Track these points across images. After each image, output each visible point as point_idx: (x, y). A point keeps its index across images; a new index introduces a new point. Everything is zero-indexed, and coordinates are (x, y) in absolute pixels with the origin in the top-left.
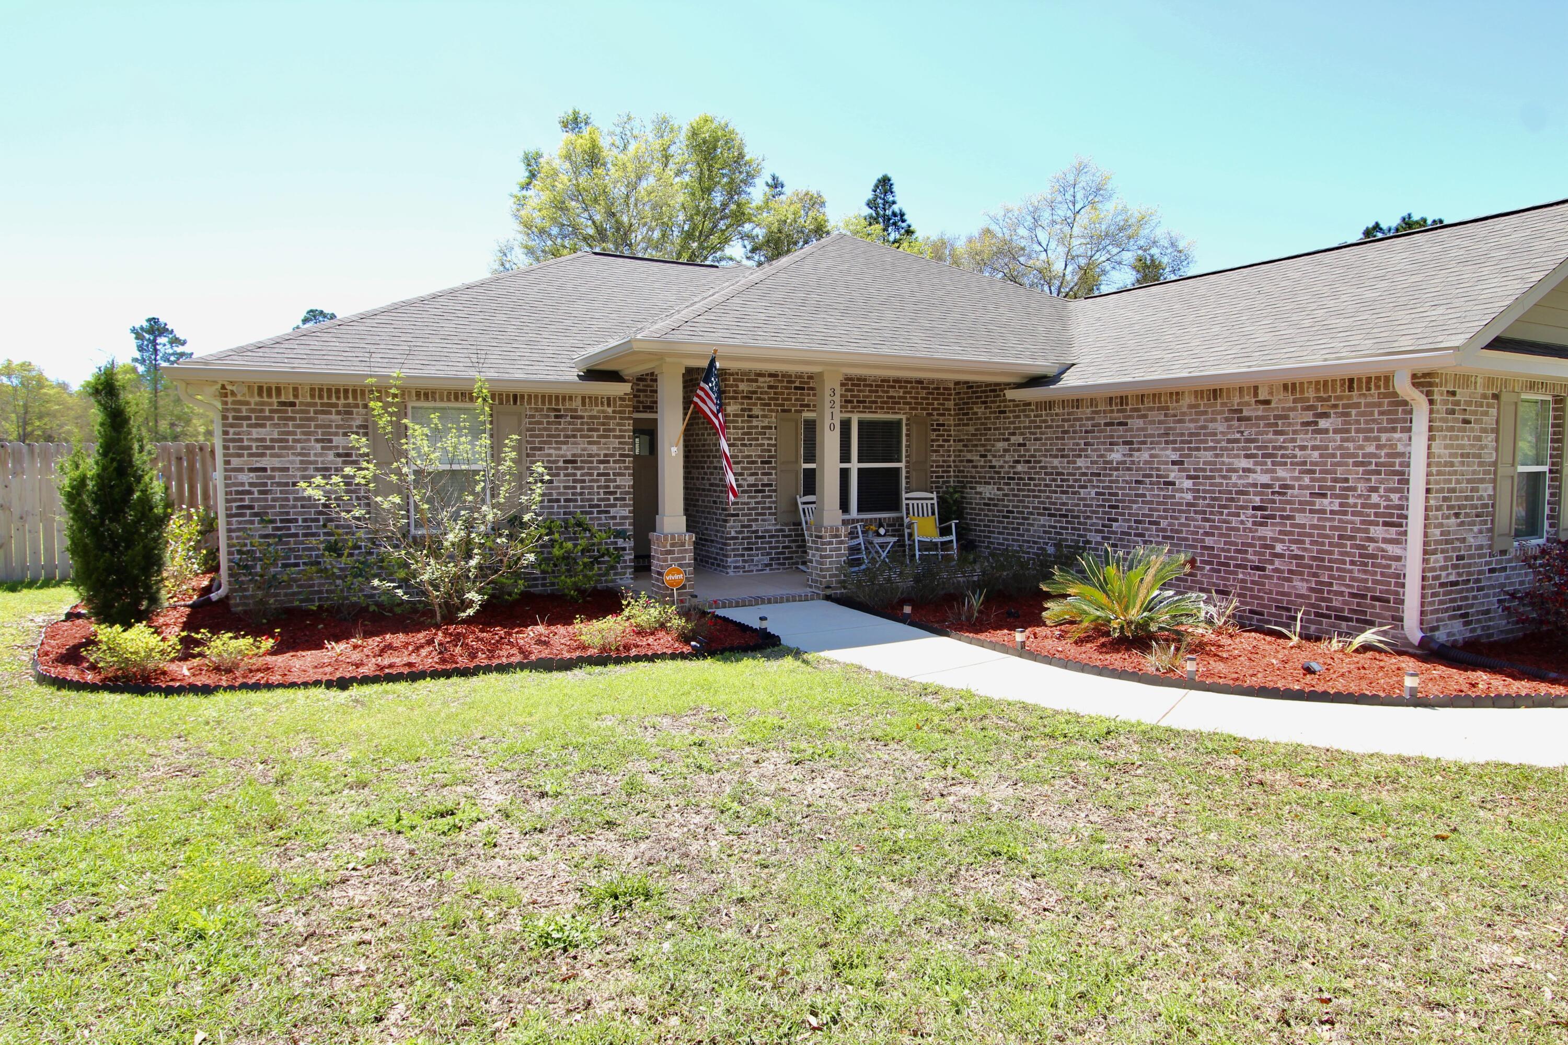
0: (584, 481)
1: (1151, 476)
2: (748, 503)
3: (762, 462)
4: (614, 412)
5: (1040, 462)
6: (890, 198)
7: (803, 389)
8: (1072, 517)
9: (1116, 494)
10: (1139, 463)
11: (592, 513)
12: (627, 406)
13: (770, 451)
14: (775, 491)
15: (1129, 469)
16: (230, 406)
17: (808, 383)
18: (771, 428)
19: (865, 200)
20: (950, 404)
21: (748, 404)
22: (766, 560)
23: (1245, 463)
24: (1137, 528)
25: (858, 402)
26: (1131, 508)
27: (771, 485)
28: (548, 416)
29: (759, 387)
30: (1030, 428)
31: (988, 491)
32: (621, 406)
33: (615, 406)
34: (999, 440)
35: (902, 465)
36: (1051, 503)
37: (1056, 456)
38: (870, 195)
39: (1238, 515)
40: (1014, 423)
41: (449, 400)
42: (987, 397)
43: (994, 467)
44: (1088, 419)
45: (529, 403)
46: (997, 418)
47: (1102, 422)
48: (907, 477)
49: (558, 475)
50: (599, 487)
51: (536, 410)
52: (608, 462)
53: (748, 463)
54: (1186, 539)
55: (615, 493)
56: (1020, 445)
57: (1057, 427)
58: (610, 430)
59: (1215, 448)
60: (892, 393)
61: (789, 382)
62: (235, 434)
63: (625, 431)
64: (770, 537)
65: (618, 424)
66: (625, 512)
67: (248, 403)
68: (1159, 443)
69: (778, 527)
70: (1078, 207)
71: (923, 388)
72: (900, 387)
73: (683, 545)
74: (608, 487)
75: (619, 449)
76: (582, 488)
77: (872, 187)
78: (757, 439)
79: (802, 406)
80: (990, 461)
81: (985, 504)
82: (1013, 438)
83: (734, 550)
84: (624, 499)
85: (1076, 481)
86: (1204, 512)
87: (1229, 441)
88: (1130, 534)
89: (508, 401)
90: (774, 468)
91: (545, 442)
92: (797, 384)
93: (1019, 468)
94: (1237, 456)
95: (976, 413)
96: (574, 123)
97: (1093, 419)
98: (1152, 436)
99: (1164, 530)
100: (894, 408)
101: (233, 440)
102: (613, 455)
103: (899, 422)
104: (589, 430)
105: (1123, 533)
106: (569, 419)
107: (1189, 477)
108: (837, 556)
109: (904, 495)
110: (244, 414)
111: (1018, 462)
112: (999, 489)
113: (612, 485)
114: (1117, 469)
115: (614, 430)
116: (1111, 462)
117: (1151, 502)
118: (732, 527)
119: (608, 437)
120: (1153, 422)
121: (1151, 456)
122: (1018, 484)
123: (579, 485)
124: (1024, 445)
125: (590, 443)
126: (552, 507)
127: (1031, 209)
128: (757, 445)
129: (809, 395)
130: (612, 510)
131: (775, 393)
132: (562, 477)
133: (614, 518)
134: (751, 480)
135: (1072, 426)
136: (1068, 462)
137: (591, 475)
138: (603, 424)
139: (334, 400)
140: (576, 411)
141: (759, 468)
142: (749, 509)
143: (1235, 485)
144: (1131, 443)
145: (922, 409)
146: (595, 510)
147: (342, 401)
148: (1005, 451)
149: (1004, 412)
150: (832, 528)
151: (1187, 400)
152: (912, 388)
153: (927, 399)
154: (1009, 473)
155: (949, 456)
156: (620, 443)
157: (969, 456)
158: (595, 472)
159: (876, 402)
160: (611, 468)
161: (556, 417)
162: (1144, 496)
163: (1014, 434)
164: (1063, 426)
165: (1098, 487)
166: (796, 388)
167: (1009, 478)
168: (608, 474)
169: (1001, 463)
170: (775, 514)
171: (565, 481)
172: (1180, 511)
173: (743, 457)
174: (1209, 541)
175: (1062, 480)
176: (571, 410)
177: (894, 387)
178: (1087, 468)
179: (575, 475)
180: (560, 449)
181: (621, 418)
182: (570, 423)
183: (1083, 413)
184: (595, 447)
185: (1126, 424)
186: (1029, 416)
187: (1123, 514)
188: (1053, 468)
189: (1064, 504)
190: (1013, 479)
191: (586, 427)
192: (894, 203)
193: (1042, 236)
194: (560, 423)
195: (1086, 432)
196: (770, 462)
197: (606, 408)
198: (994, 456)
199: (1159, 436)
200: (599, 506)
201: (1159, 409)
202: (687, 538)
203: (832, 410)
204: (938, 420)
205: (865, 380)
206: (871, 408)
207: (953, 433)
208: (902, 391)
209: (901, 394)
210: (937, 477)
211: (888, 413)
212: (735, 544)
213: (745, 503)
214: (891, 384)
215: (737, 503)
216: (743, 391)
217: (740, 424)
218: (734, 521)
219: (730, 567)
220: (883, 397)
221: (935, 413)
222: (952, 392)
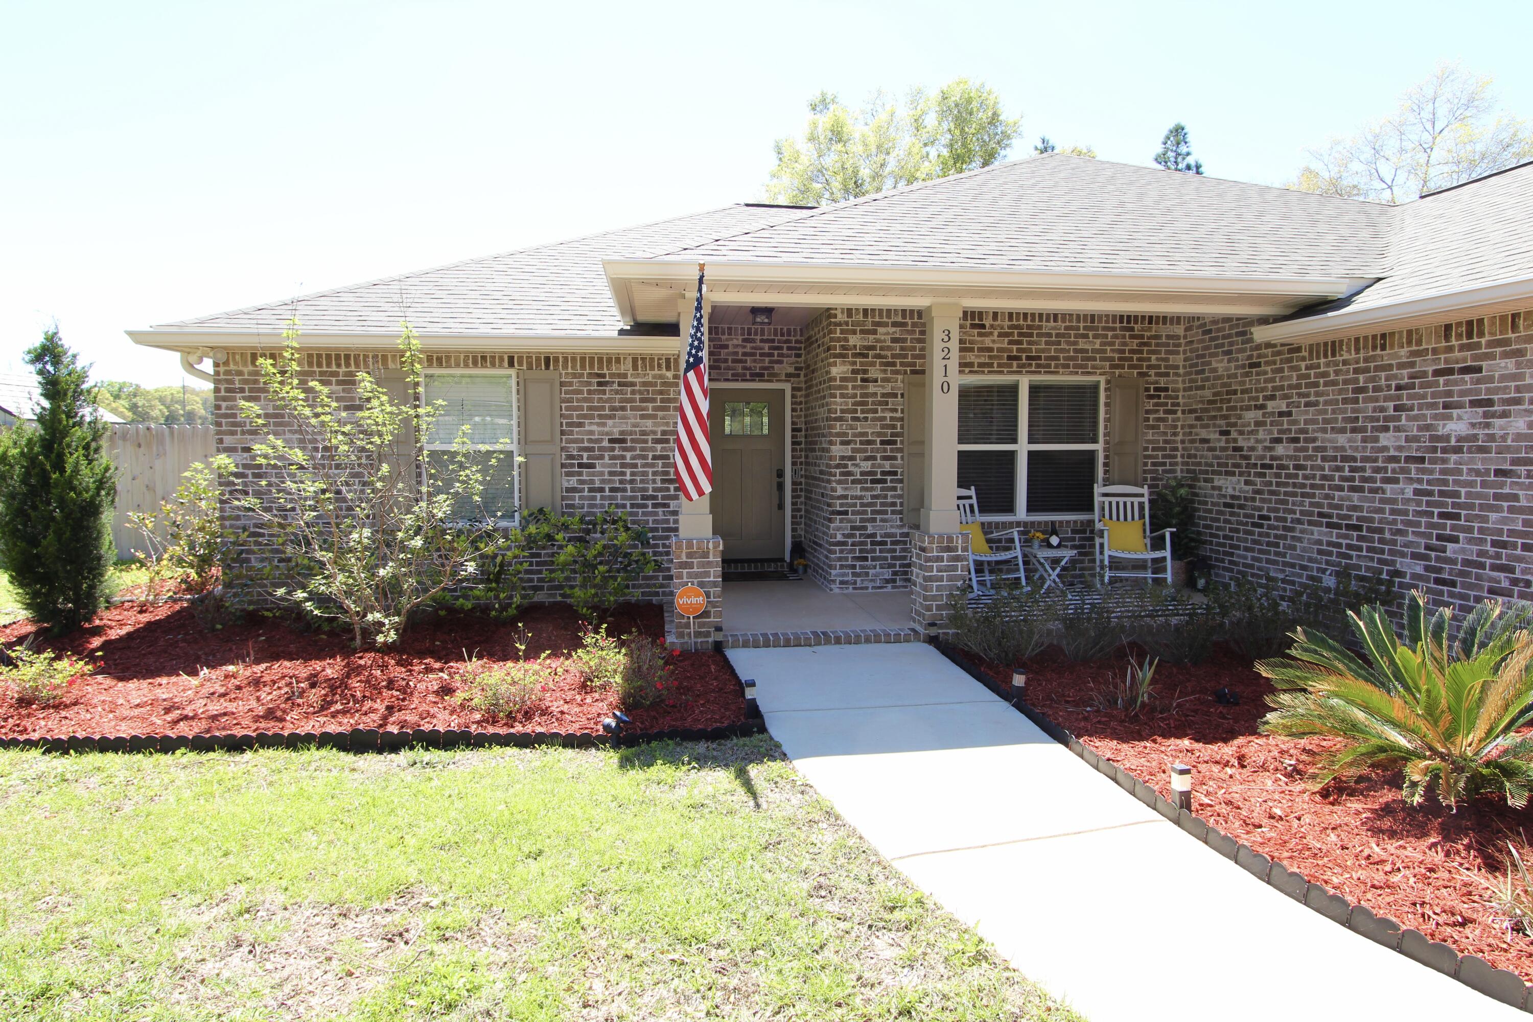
0: (635, 466)
2: (861, 498)
3: (882, 442)
5: (1314, 440)
6: (1183, 149)
8: (1369, 529)
9: (1456, 494)
10: (1504, 438)
11: (645, 506)
13: (894, 427)
14: (901, 481)
15: (1482, 450)
16: (222, 377)
18: (895, 395)
19: (1153, 156)
20: (1179, 359)
21: (862, 364)
22: (887, 574)
24: (1498, 556)
25: (1028, 358)
26: (1485, 519)
27: (895, 473)
28: (589, 384)
29: (878, 341)
30: (1298, 386)
31: (1231, 485)
34: (1248, 408)
35: (1099, 447)
36: (1330, 506)
37: (1343, 431)
38: (1160, 149)
40: (1272, 380)
41: (466, 366)
42: (1231, 344)
43: (1240, 449)
44: (1401, 366)
45: (565, 367)
46: (1247, 374)
47: (1430, 369)
48: (1105, 464)
49: (601, 457)
50: (654, 473)
51: (574, 376)
53: (861, 443)
56: (1281, 414)
57: (1346, 382)
60: (1082, 344)
62: (227, 408)
64: (893, 543)
67: (240, 373)
69: (905, 530)
70: (1438, 127)
71: (1131, 337)
72: (1095, 337)
73: (705, 555)
76: (632, 474)
77: (1162, 138)
78: (876, 411)
80: (1235, 441)
81: (1226, 505)
82: (1270, 404)
83: (840, 559)
85: (1377, 470)
88: (1482, 566)
89: (538, 365)
90: (900, 450)
91: (585, 417)
93: (1280, 450)
95: (1215, 370)
96: (820, 105)
97: (1412, 364)
100: (1086, 367)
101: (226, 416)
103: (1095, 387)
104: (642, 400)
105: (1467, 563)
106: (615, 387)
108: (950, 579)
109: (1098, 489)
110: (237, 386)
111: (1278, 441)
112: (1247, 483)
114: (1458, 450)
116: (1447, 438)
118: (839, 529)
119: (666, 409)
122: (1278, 476)
123: (628, 471)
124: (1289, 414)
125: (643, 417)
126: (594, 498)
127: (1370, 138)
128: (874, 419)
131: (902, 349)
132: (607, 460)
134: (867, 466)
135: (1373, 379)
136: (1364, 440)
137: (645, 457)
138: (661, 392)
139: (334, 368)
140: (625, 376)
141: (878, 450)
142: (862, 505)
144: (1489, 403)
145: (1130, 367)
146: (650, 503)
147: (343, 369)
148: (1258, 424)
149: (1258, 365)
150: (941, 536)
152: (1115, 337)
153: (1141, 352)
154: (1263, 457)
155: (1175, 434)
157: (1204, 434)
158: (651, 455)
159: (1056, 358)
161: (600, 384)
162: (1513, 498)
163: (1272, 398)
164: (1356, 381)
165: (1420, 481)
167: (1264, 466)
169: (1252, 443)
170: (900, 512)
171: (610, 466)
173: (854, 435)
175: (1352, 470)
176: (619, 375)
177: (1085, 336)
178: (1400, 448)
179: (624, 457)
180: (604, 425)
182: (617, 392)
183: (1395, 356)
184: (649, 423)
185: (1479, 370)
186: (1297, 369)
187: (1468, 530)
188: (1336, 449)
189: (1355, 508)
190: (1270, 467)
191: (638, 397)
192: (1188, 154)
193: (1386, 171)
194: (604, 392)
195: (1399, 388)
196: (895, 443)
197: (664, 371)
198: (1241, 433)
200: (654, 498)
202: (711, 546)
203: (945, 362)
204: (1157, 382)
205: (1040, 327)
206: (1049, 366)
207: (1180, 400)
208: (1098, 341)
209: (1097, 346)
210: (1154, 464)
211: (1077, 373)
212: (841, 551)
213: (856, 497)
214: (1082, 331)
215: (845, 497)
216: (855, 346)
217: (850, 391)
218: (841, 521)
219: (834, 581)
220: (1069, 351)
221: (1152, 372)
222: (1182, 341)
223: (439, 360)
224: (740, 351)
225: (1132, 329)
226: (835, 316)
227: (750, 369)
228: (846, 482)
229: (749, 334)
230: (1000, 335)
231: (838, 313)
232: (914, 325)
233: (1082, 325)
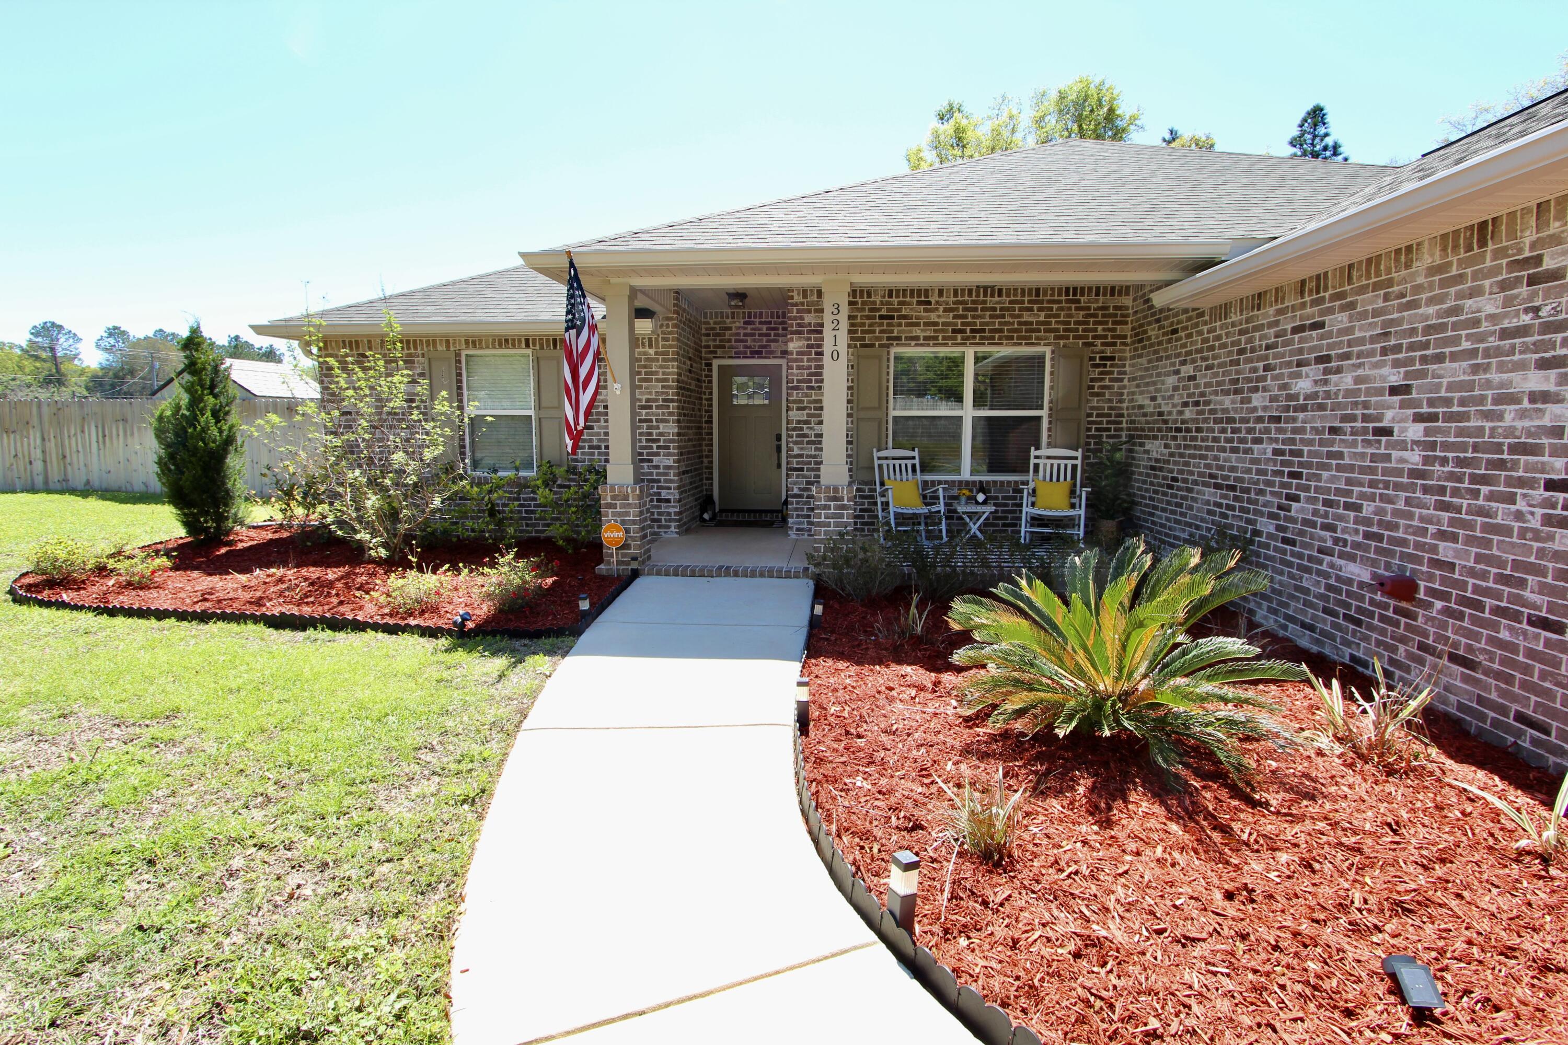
1: (1353, 418)
4: (656, 353)
5: (1210, 402)
7: (892, 318)
8: (1241, 490)
9: (1299, 453)
10: (1336, 394)
12: (671, 346)
15: (1322, 407)
17: (900, 310)
19: (1288, 139)
20: (1126, 329)
21: (816, 339)
23: (1537, 381)
24: (1326, 516)
25: (972, 331)
26: (1318, 478)
30: (1202, 350)
31: (1155, 448)
32: (663, 347)
33: (657, 347)
34: (1169, 374)
35: (1043, 413)
36: (1217, 467)
37: (1227, 393)
39: (1511, 499)
40: (1185, 345)
41: (494, 347)
43: (1163, 413)
46: (1169, 341)
47: (1289, 327)
48: (1050, 429)
52: (650, 407)
53: (816, 408)
54: (1403, 542)
55: (658, 440)
56: (1190, 378)
57: (1233, 344)
58: (652, 373)
59: (1473, 353)
60: (1026, 317)
61: (871, 310)
63: (668, 374)
65: (661, 367)
66: (670, 462)
68: (1371, 353)
71: (1077, 309)
72: (1040, 309)
73: (626, 498)
74: (650, 434)
75: (663, 393)
79: (889, 339)
80: (1160, 406)
81: (1152, 468)
82: (1183, 370)
84: (668, 448)
85: (1249, 430)
86: (1442, 490)
87: (1505, 334)
88: (1313, 525)
92: (883, 312)
93: (1187, 413)
94: (1521, 366)
95: (1149, 338)
96: (947, 114)
97: (1277, 323)
98: (1361, 341)
99: (1367, 522)
100: (1030, 338)
102: (656, 400)
103: (1041, 359)
105: (1305, 522)
107: (1418, 418)
111: (1186, 404)
112: (1165, 446)
113: (654, 431)
114: (1304, 408)
115: (656, 373)
116: (1297, 397)
117: (1351, 468)
118: (795, 483)
119: (650, 380)
120: (1364, 315)
121: (1358, 380)
122: (1185, 438)
124: (1195, 378)
126: (593, 454)
129: (900, 325)
130: (655, 459)
131: (852, 325)
133: (657, 467)
135: (1251, 340)
136: (1242, 401)
142: (816, 463)
143: (1510, 432)
144: (1328, 358)
145: (1075, 338)
148: (1174, 389)
149: (1175, 331)
151: (1428, 258)
152: (1061, 309)
153: (1087, 323)
154: (1176, 421)
155: (1121, 401)
156: (663, 387)
157: (1141, 400)
159: (1000, 331)
160: (654, 414)
162: (1340, 455)
163: (1183, 363)
164: (1240, 342)
166: (881, 317)
167: (1176, 430)
168: (651, 421)
169: (1170, 407)
172: (1398, 487)
173: (809, 402)
174: (1446, 551)
175: (1233, 431)
177: (1031, 309)
178: (1265, 408)
181: (664, 360)
183: (1267, 315)
185: (1321, 325)
186: (1200, 333)
187: (1307, 489)
188: (1223, 411)
189: (1233, 469)
190: (1181, 430)
195: (1267, 347)
198: (1164, 398)
199: (1373, 339)
201: (1376, 287)
202: (629, 490)
203: (835, 332)
204: (1102, 352)
205: (985, 302)
206: (993, 338)
207: (1127, 369)
208: (1043, 314)
209: (1042, 319)
210: (1097, 430)
211: (1020, 344)
212: (798, 503)
213: (811, 456)
214: (1026, 305)
215: (801, 456)
216: (810, 324)
217: (805, 364)
218: (798, 477)
219: (791, 528)
220: (1013, 324)
221: (1098, 342)
222: (1131, 311)
223: (474, 343)
224: (742, 332)
225: (1078, 301)
226: (792, 298)
227: (750, 347)
228: (802, 443)
229: (750, 317)
230: (945, 310)
231: (795, 294)
232: (864, 303)
233: (1026, 299)
